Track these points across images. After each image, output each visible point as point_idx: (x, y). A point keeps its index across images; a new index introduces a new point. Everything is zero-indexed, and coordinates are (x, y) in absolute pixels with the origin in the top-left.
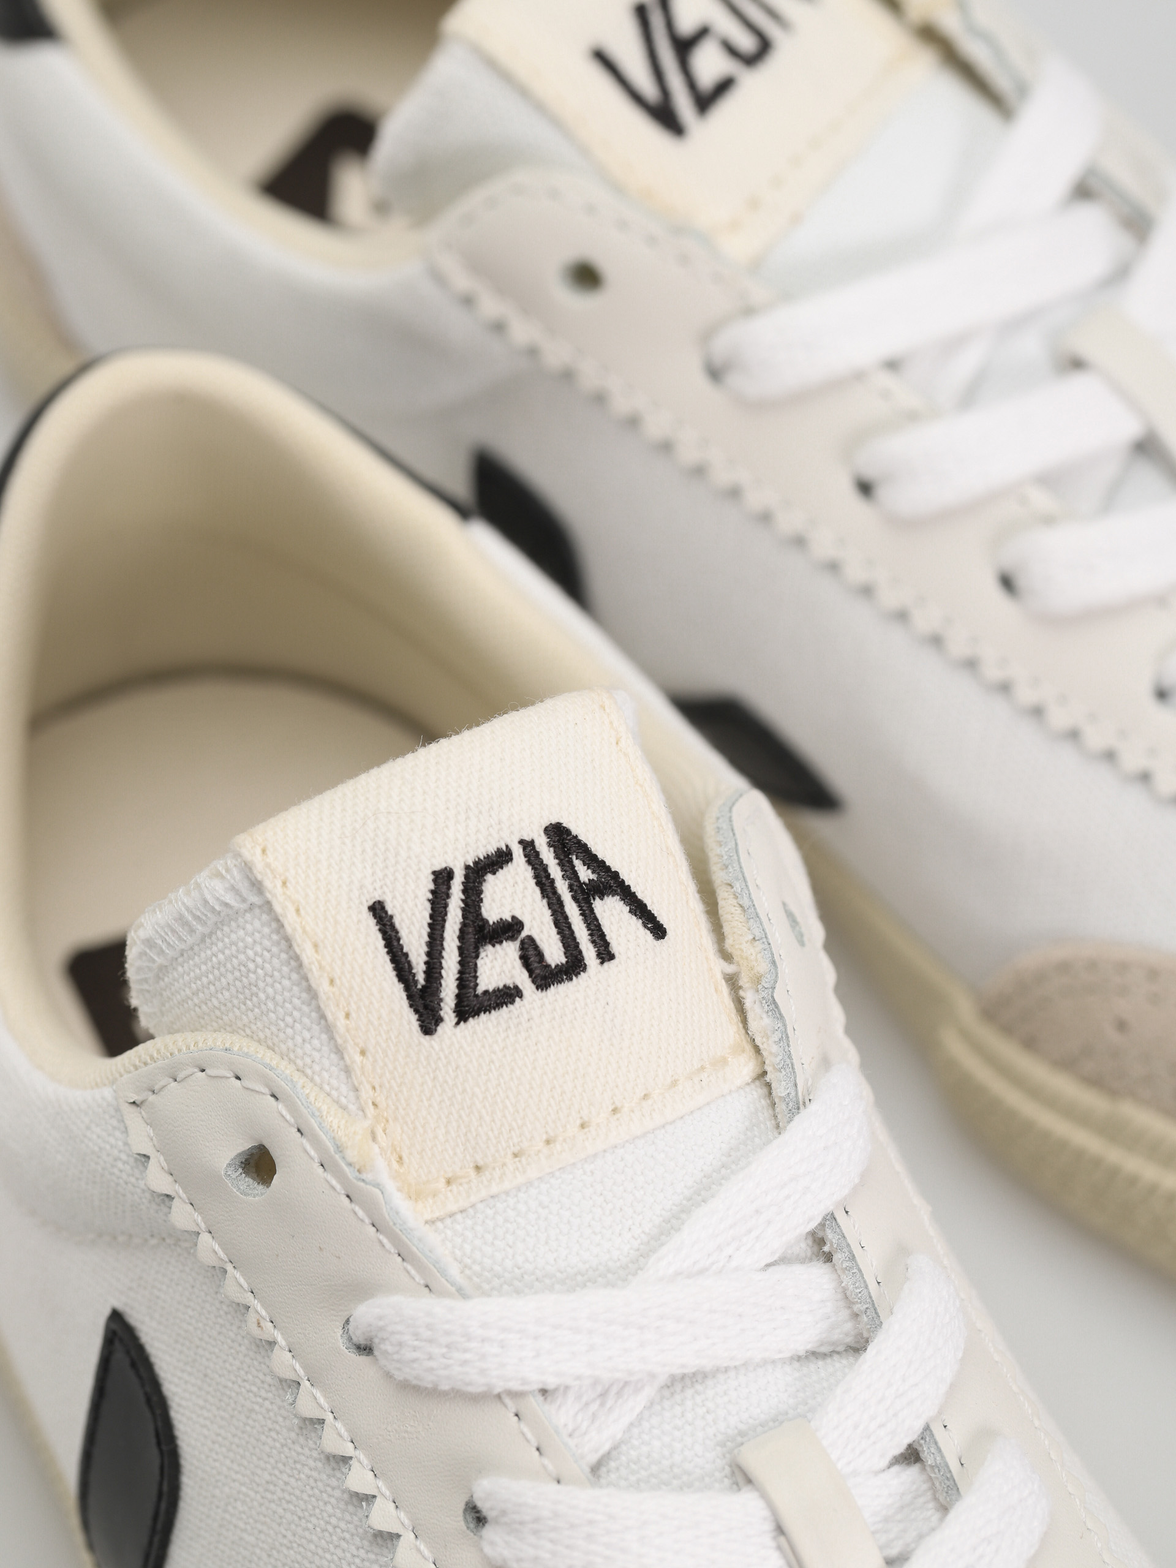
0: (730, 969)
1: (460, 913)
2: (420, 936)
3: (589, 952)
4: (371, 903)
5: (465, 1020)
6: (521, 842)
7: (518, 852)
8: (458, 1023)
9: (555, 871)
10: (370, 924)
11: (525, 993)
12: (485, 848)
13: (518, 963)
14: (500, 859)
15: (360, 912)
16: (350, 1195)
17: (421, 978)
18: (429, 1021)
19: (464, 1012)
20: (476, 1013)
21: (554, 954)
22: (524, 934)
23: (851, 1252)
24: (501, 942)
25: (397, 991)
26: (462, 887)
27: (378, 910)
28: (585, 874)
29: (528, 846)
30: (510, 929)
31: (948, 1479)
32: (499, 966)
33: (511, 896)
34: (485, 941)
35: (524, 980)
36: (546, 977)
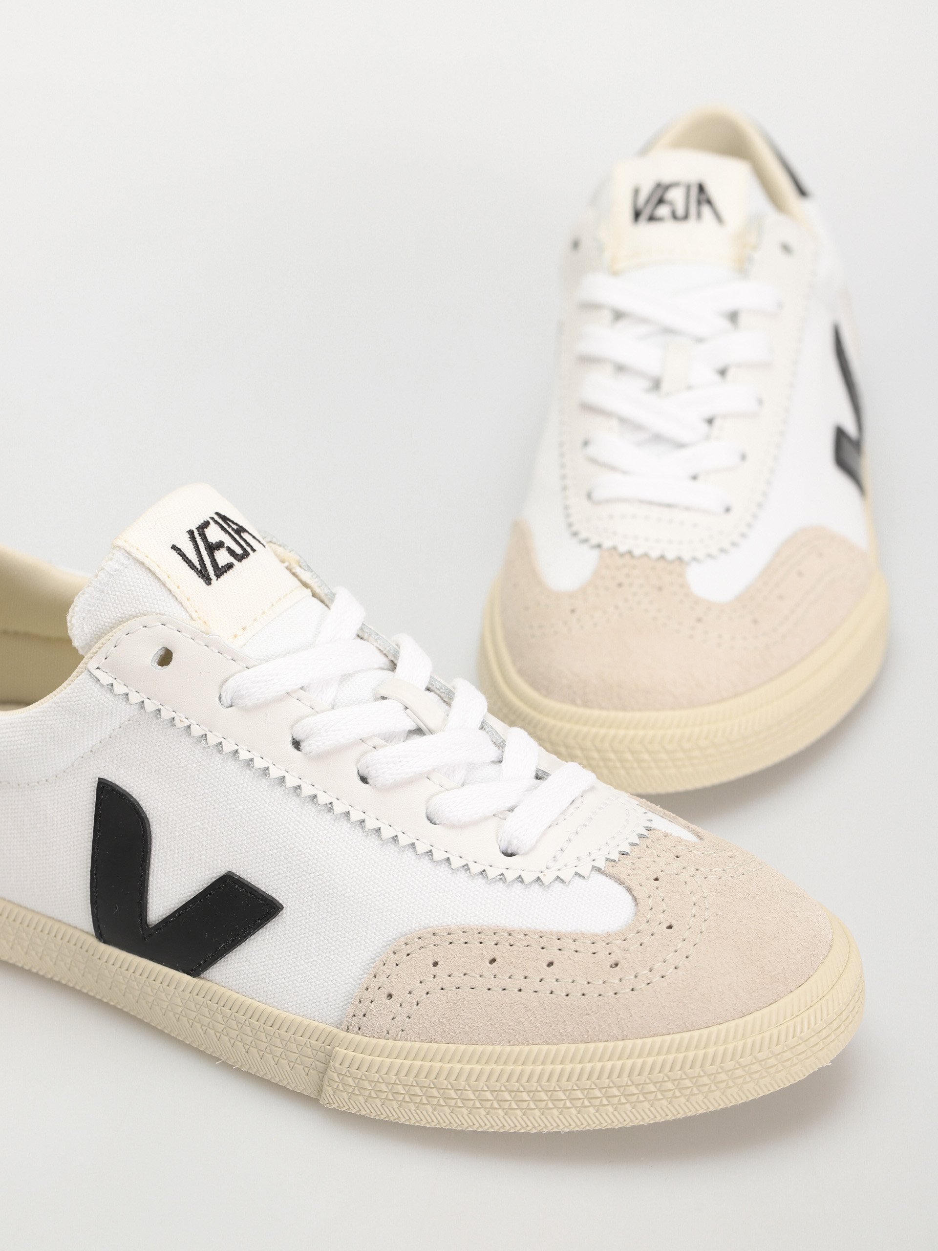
1: (202, 543)
2: (193, 553)
3: (248, 549)
4: (171, 546)
5: (220, 577)
6: (210, 518)
7: (211, 521)
8: (217, 579)
9: (226, 526)
10: (174, 552)
11: (234, 564)
12: (200, 522)
13: (228, 555)
14: (206, 524)
15: (169, 550)
16: (207, 645)
17: (199, 567)
18: (208, 581)
19: (218, 576)
20: (222, 574)
21: (239, 551)
22: (225, 546)
23: (375, 632)
24: (220, 549)
25: (193, 574)
26: (198, 535)
27: (174, 547)
28: (235, 527)
29: (212, 518)
30: (220, 545)
31: (446, 689)
32: (222, 557)
33: (214, 534)
34: (214, 549)
35: (232, 560)
36: (240, 558)
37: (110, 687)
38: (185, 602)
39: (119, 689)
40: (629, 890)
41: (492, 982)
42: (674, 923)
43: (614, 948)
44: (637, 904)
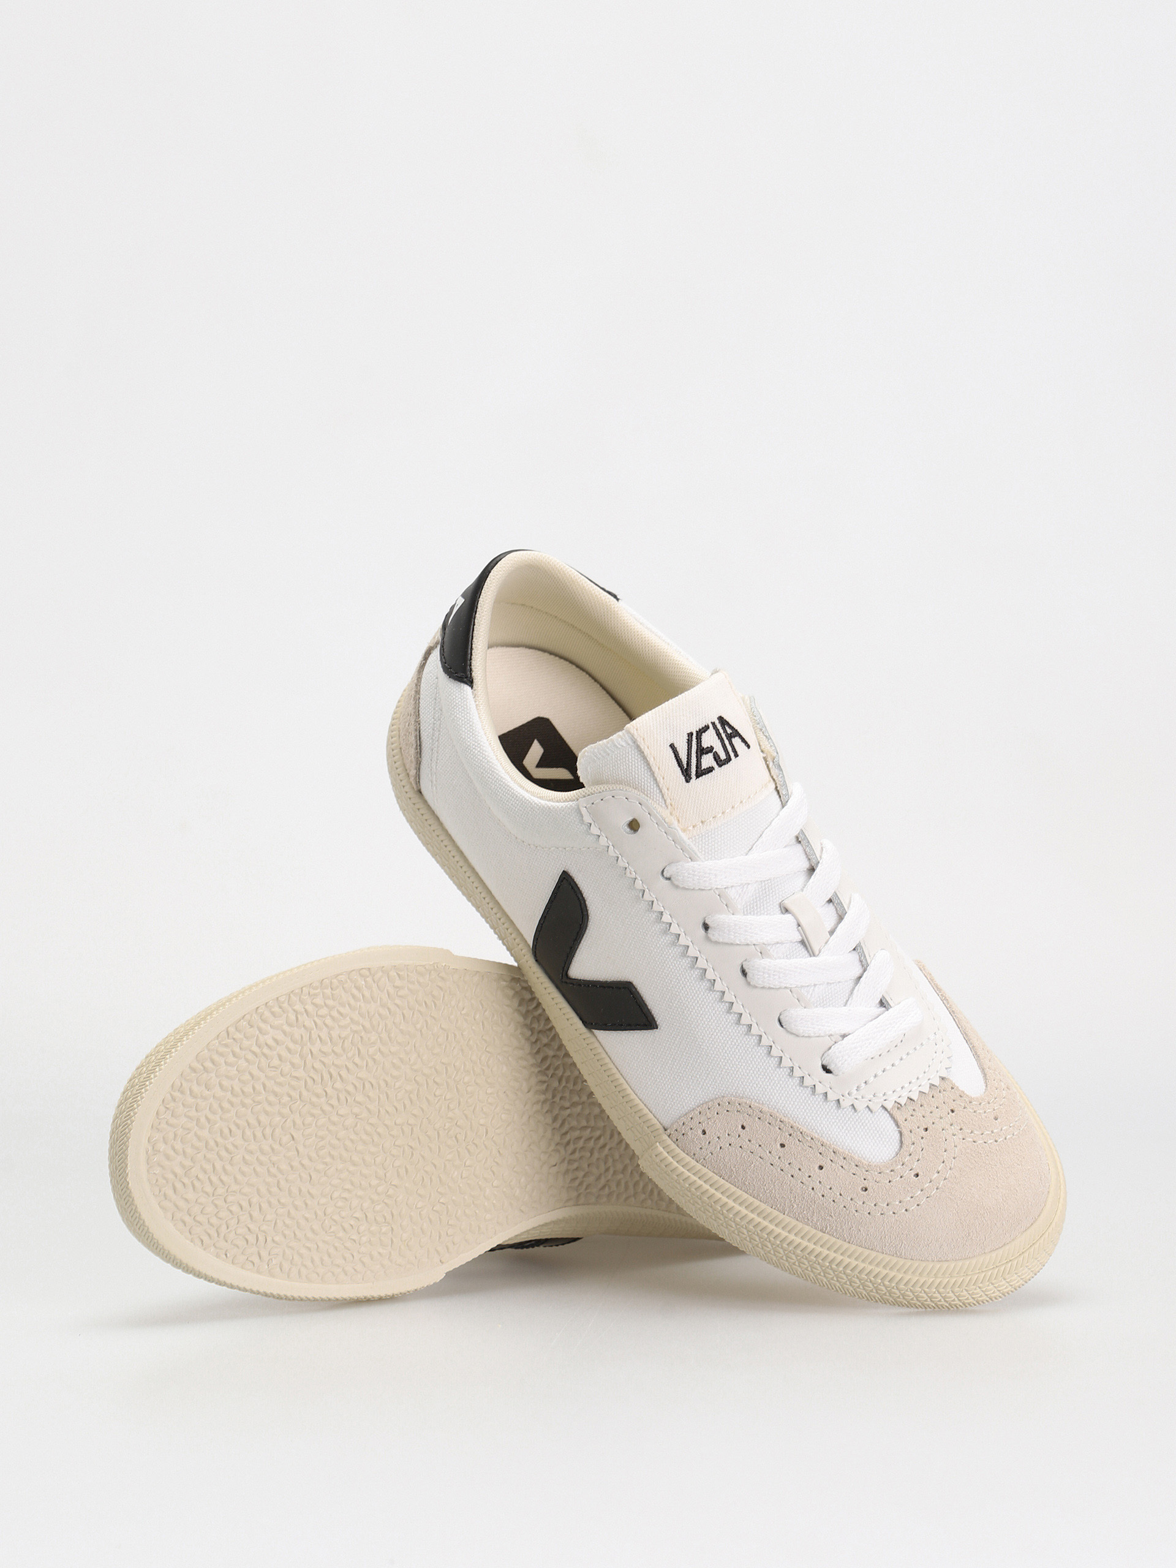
0: (765, 755)
1: (695, 745)
2: (685, 753)
3: (732, 754)
5: (699, 778)
6: (711, 723)
7: (711, 726)
8: (696, 779)
9: (721, 731)
10: (670, 751)
11: (715, 768)
12: (701, 725)
13: (713, 760)
14: (705, 728)
15: (667, 748)
16: (665, 833)
17: (685, 766)
19: (698, 776)
20: (702, 776)
21: (723, 756)
22: (714, 751)
24: (708, 754)
25: (678, 770)
26: (696, 737)
27: (672, 746)
28: (729, 731)
29: (713, 724)
30: (710, 750)
31: (842, 908)
32: (708, 761)
33: (710, 739)
34: (703, 753)
35: (714, 764)
36: (721, 763)
37: (589, 825)
38: (665, 790)
39: (595, 830)
40: (901, 1133)
41: (776, 1161)
42: (920, 1174)
43: (869, 1177)
44: (901, 1147)
